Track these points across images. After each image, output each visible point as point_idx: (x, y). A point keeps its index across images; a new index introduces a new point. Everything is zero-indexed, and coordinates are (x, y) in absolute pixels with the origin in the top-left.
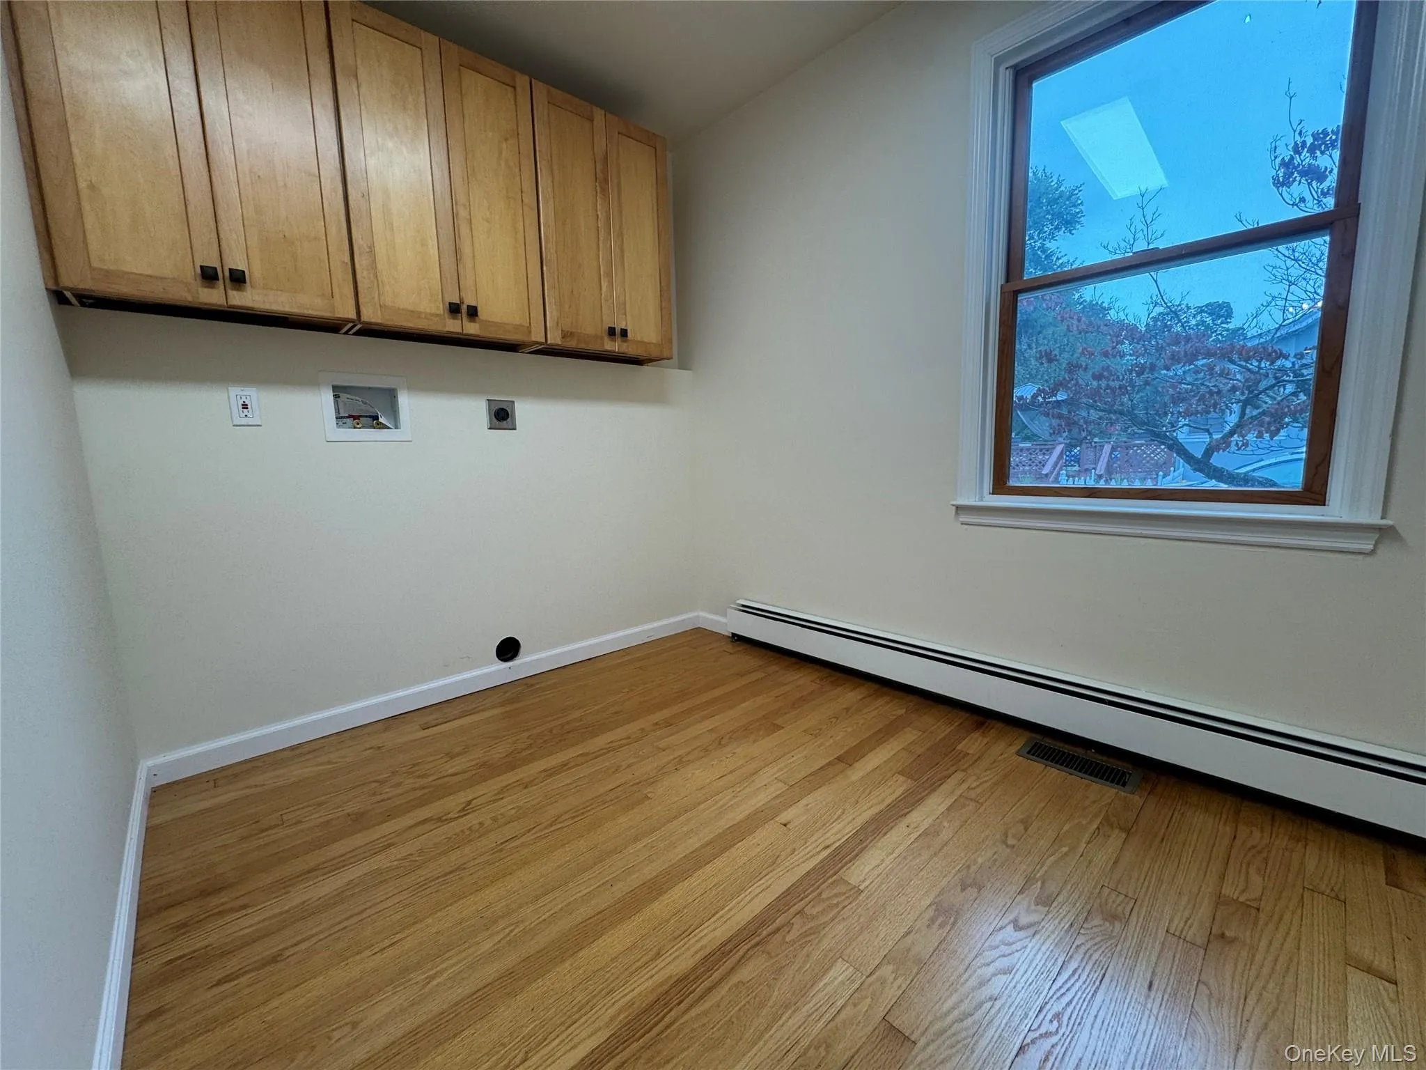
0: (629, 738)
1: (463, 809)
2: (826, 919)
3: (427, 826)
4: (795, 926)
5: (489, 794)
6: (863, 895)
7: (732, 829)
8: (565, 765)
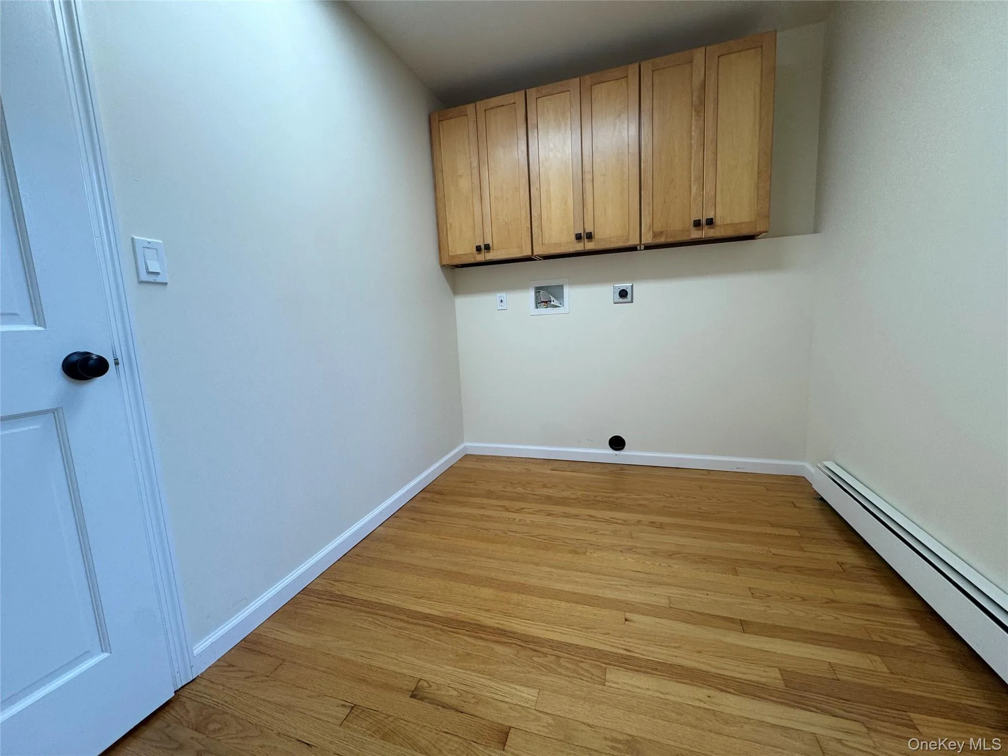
0: (625, 521)
1: (518, 510)
2: (563, 672)
3: (500, 509)
4: (545, 658)
5: (533, 510)
6: (603, 687)
7: (597, 598)
8: (576, 516)
